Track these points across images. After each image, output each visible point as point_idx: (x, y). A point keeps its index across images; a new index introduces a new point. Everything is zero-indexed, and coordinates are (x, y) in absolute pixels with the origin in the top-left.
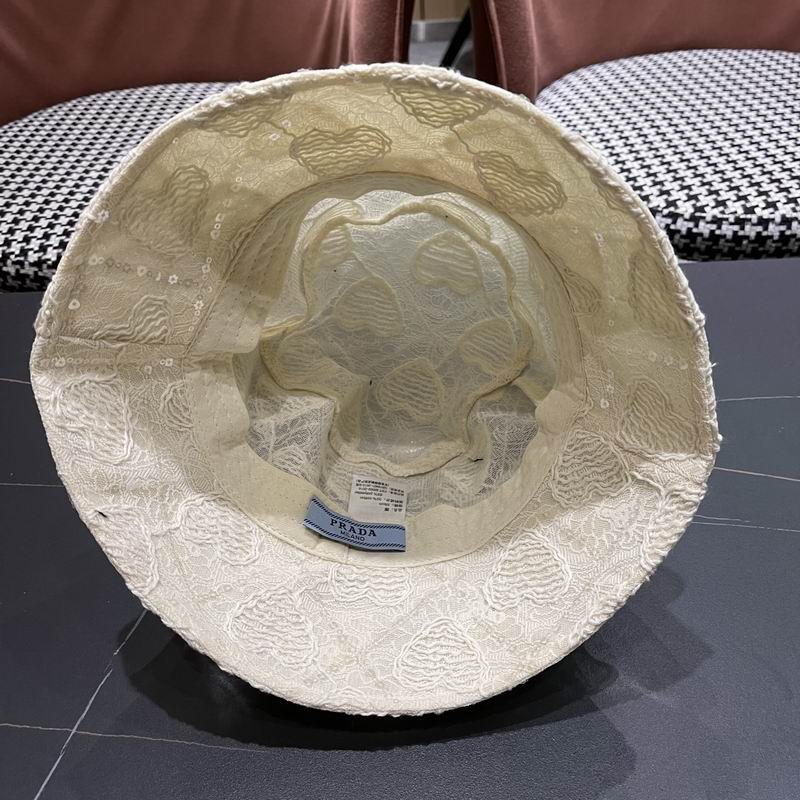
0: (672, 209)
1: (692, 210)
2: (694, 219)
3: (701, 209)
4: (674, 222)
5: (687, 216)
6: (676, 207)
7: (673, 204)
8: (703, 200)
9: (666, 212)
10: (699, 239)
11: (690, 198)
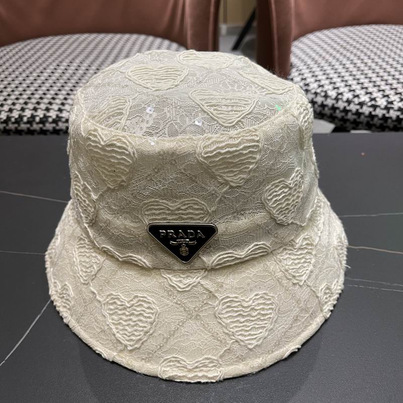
0: (373, 102)
1: (385, 103)
2: (387, 109)
3: (391, 103)
4: (375, 110)
5: (383, 106)
6: (376, 101)
7: (374, 99)
8: (392, 98)
9: (370, 104)
10: (389, 121)
11: (384, 96)
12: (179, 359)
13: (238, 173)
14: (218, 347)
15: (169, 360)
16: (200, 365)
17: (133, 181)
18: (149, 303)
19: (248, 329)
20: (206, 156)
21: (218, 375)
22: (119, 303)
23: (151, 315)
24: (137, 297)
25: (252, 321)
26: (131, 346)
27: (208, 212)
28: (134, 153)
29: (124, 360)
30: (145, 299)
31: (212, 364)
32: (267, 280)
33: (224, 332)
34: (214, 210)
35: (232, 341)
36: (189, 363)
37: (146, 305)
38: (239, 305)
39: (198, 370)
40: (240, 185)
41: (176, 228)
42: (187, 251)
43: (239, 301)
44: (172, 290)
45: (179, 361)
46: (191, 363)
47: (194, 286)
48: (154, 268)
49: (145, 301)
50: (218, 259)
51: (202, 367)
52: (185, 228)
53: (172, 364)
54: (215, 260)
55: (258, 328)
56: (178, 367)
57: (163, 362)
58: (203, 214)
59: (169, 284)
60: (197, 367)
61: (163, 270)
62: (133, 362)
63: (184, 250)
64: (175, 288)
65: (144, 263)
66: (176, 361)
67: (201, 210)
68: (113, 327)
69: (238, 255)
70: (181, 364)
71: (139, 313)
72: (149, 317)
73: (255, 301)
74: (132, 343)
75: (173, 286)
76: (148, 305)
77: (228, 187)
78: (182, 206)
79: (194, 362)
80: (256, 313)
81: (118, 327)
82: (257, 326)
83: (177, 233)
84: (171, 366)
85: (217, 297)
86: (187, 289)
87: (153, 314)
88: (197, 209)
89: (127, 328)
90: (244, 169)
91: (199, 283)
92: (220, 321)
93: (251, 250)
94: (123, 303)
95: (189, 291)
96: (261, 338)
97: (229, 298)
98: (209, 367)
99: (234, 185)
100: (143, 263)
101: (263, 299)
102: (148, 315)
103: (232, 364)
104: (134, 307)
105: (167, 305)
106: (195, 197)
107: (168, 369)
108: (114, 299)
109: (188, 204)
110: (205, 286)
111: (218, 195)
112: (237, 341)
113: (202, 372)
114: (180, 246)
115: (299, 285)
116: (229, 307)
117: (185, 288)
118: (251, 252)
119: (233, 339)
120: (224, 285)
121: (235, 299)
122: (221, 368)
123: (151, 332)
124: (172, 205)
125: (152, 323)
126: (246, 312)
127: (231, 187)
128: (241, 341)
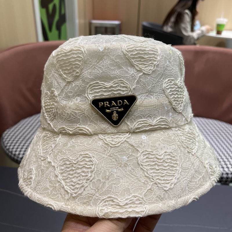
12: (112, 199)
13: (147, 66)
14: (142, 188)
15: (105, 200)
16: (130, 202)
17: (83, 71)
18: (90, 157)
19: (162, 175)
20: (128, 50)
21: (143, 210)
22: (68, 163)
23: (91, 166)
24: (81, 155)
25: (165, 170)
26: (75, 193)
27: (130, 89)
28: (85, 51)
29: (69, 207)
30: (86, 155)
31: (139, 202)
32: (171, 144)
33: (146, 176)
34: (134, 87)
35: (152, 183)
36: (120, 200)
37: (87, 159)
38: (154, 157)
39: (127, 206)
40: (149, 73)
41: (110, 100)
42: (117, 116)
43: (154, 155)
44: (107, 147)
45: (112, 200)
46: (122, 200)
47: (122, 143)
48: (94, 134)
49: (87, 157)
50: (137, 124)
51: (130, 204)
52: (116, 99)
53: (107, 203)
54: (136, 124)
55: (169, 176)
56: (112, 205)
57: (100, 203)
58: (127, 91)
59: (105, 143)
60: (127, 204)
61: (101, 135)
62: (77, 207)
63: (115, 116)
64: (109, 145)
65: (88, 130)
66: (110, 200)
67: (126, 87)
68: (63, 182)
69: (151, 123)
70: (114, 202)
71: (82, 166)
72: (90, 168)
73: (165, 156)
74: (76, 191)
75: (107, 144)
76: (89, 159)
77: (142, 73)
78: (113, 85)
79: (124, 199)
80: (167, 165)
81: (67, 181)
82: (168, 174)
83: (110, 103)
84: (106, 205)
85: (138, 151)
86: (117, 145)
87: (92, 165)
88: (123, 87)
89: (73, 179)
90: (150, 64)
91: (125, 141)
92: (142, 167)
93: (158, 121)
94: (71, 162)
95: (118, 146)
96: (172, 184)
97: (147, 152)
98: (137, 204)
99: (146, 72)
100: (86, 131)
101: (170, 156)
102: (89, 167)
103: (154, 203)
104: (79, 163)
105: (103, 157)
106: (122, 78)
107: (104, 208)
108: (65, 161)
109: (117, 83)
110: (129, 143)
111: (136, 78)
112: (156, 184)
113: (131, 208)
114: (112, 113)
115: (192, 154)
116: (147, 158)
117: (116, 144)
118: (158, 122)
119: (153, 182)
120: (143, 143)
121: (151, 153)
122: (146, 206)
123: (91, 179)
124: (108, 85)
125: (92, 172)
126: (160, 163)
127: (144, 74)
128: (159, 183)
